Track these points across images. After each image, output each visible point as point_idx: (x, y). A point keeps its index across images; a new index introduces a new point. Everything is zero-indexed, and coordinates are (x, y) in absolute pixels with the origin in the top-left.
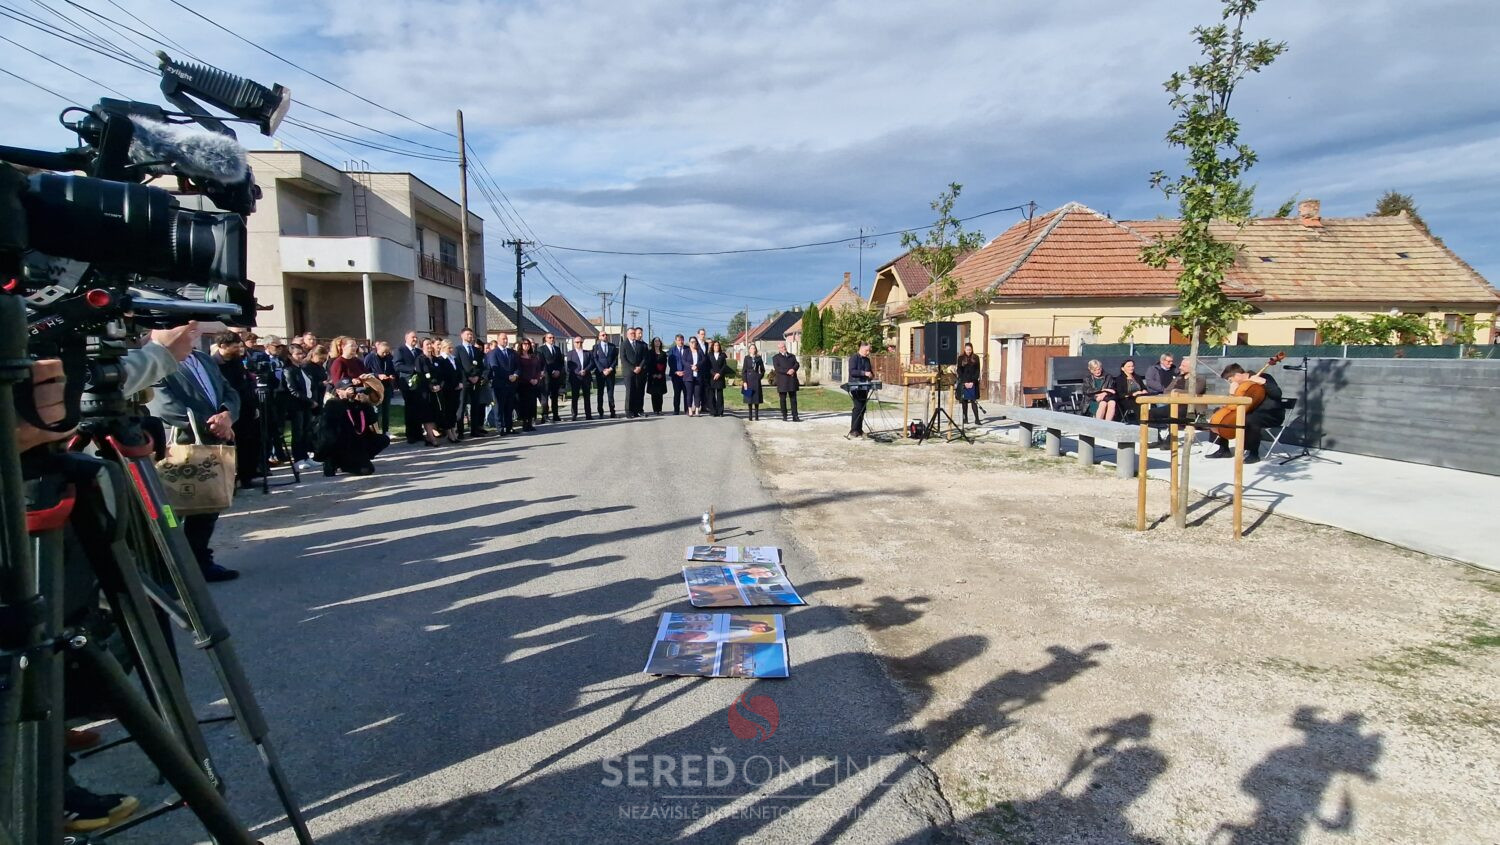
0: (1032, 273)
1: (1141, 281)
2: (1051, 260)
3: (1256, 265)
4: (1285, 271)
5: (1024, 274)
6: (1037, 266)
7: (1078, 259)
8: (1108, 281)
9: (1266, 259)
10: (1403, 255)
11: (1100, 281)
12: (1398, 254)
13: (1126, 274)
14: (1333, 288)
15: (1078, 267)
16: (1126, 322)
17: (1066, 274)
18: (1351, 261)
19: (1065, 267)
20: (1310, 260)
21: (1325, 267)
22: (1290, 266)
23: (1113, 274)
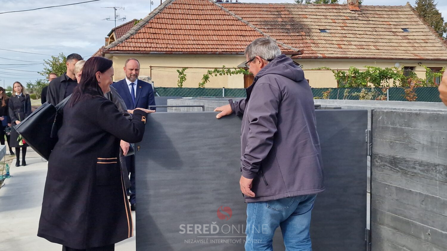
0: (147, 36)
1: (223, 43)
2: (164, 26)
3: (316, 34)
4: (333, 39)
5: (141, 36)
6: (152, 31)
7: (183, 27)
8: (201, 42)
9: (323, 31)
10: (405, 30)
11: (195, 42)
12: (402, 29)
13: (215, 38)
14: (361, 50)
15: (182, 32)
16: (205, 72)
17: (172, 37)
18: (375, 33)
19: (172, 32)
20: (350, 32)
21: (358, 36)
22: (337, 35)
23: (206, 38)
